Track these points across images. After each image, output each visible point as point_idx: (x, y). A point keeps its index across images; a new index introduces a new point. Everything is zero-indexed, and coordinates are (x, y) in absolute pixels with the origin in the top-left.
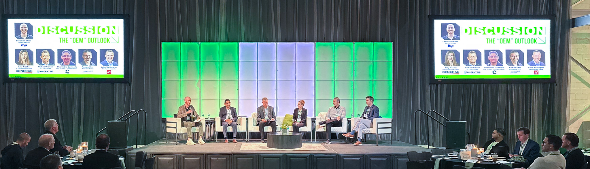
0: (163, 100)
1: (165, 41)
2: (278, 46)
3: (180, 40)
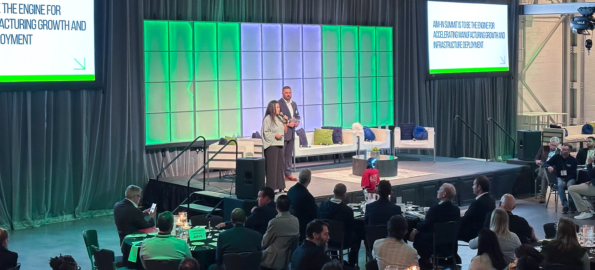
1: (147, 18)
2: (283, 29)
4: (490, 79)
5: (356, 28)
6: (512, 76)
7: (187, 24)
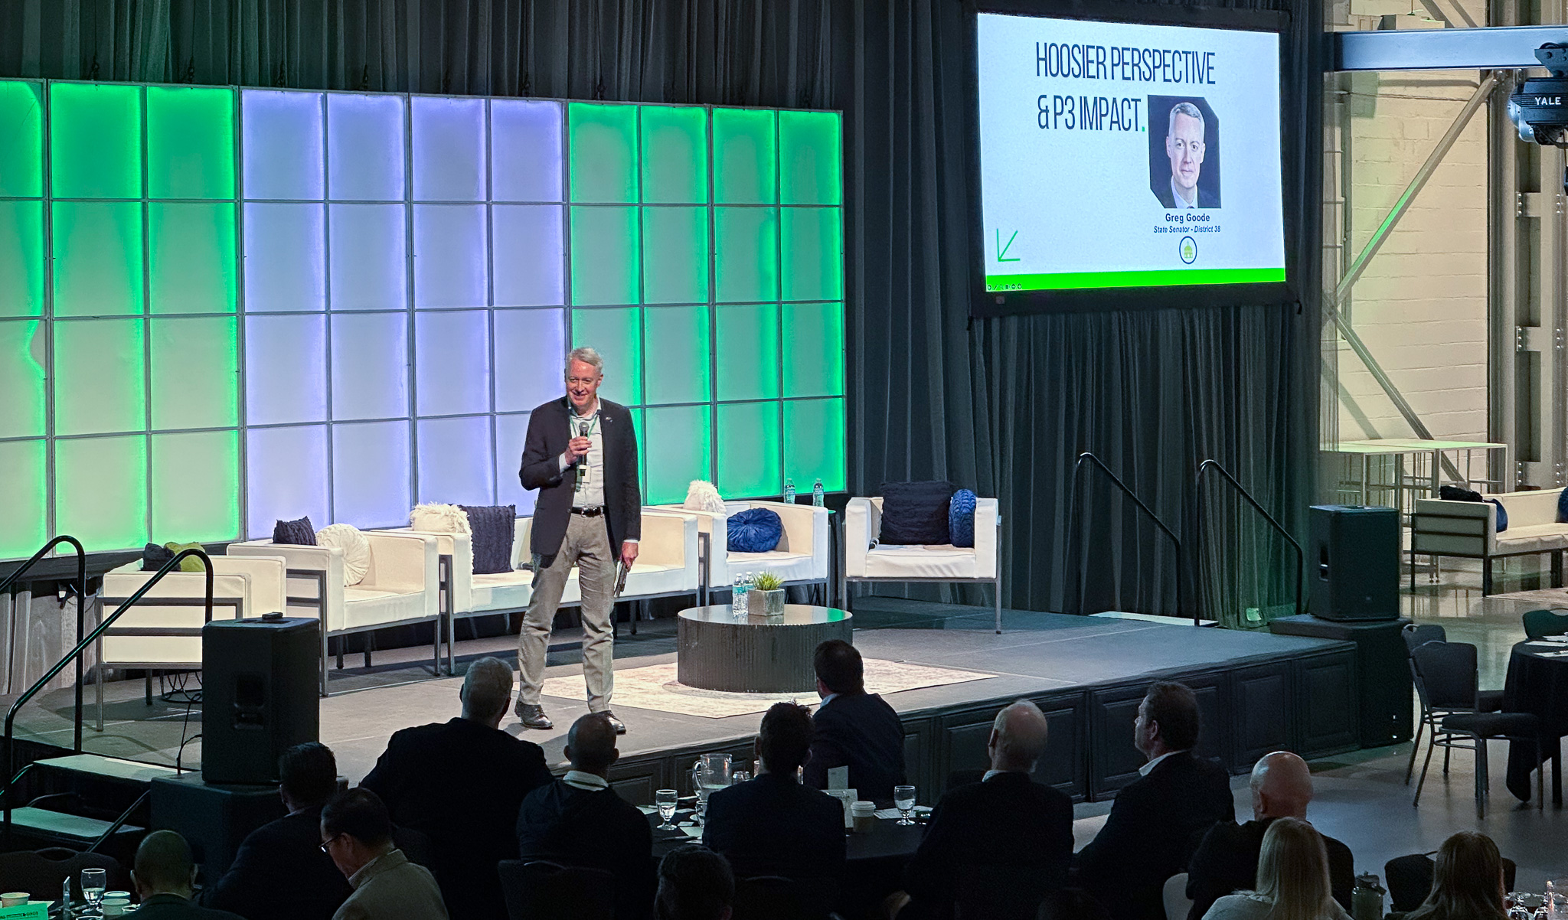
2: (412, 113)
4: (1216, 315)
5: (699, 113)
6: (1298, 301)
7: (20, 89)
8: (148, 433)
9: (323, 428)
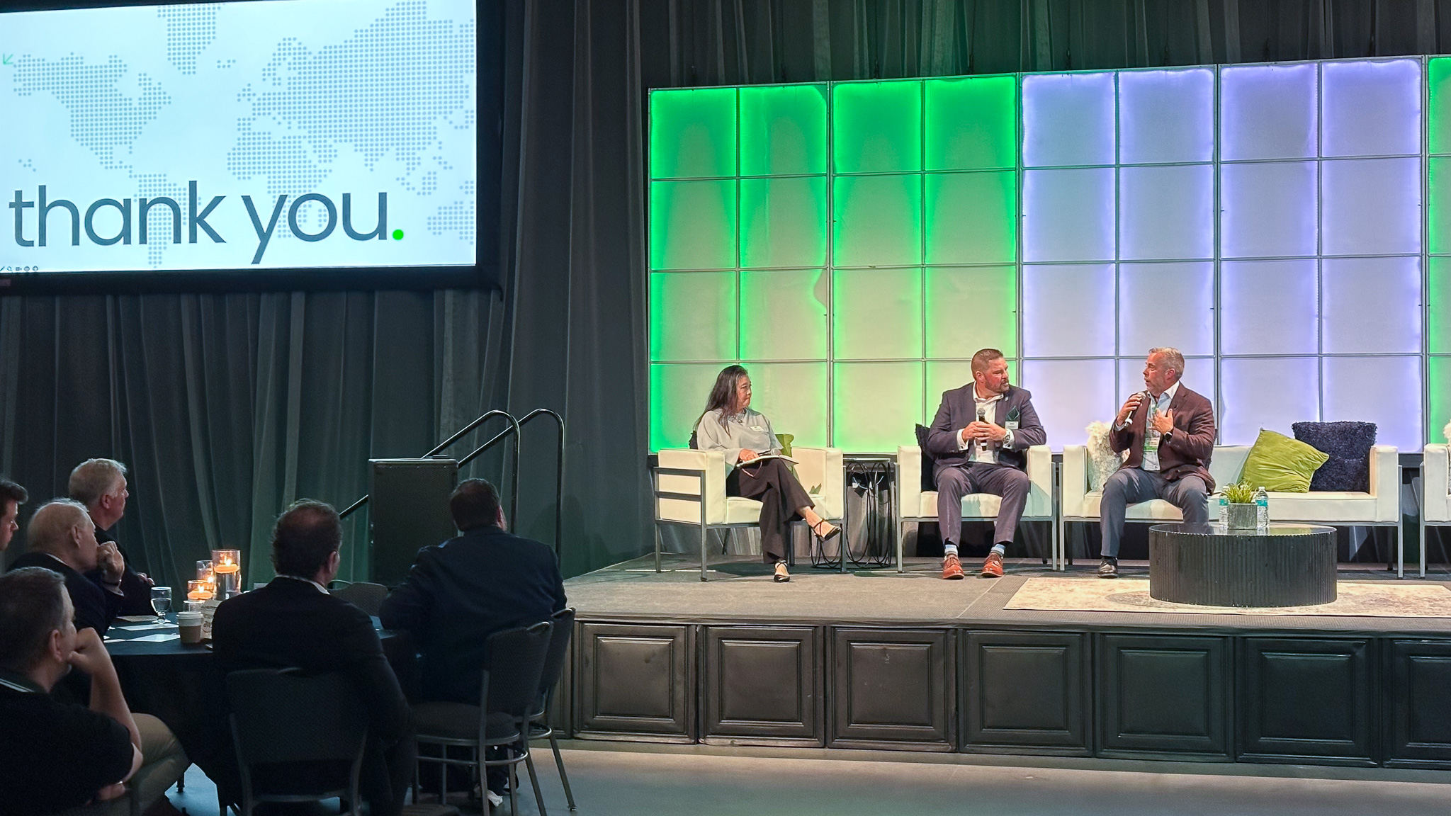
0: (654, 370)
1: (665, 84)
2: (1223, 82)
3: (734, 79)
7: (809, 91)
8: (924, 361)
9: (1111, 363)
